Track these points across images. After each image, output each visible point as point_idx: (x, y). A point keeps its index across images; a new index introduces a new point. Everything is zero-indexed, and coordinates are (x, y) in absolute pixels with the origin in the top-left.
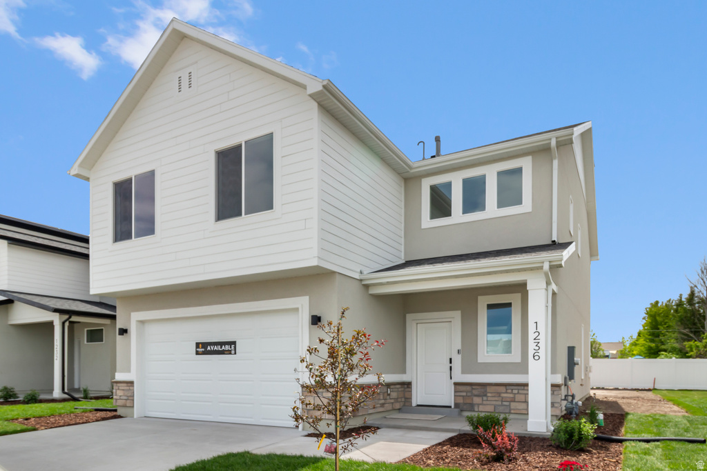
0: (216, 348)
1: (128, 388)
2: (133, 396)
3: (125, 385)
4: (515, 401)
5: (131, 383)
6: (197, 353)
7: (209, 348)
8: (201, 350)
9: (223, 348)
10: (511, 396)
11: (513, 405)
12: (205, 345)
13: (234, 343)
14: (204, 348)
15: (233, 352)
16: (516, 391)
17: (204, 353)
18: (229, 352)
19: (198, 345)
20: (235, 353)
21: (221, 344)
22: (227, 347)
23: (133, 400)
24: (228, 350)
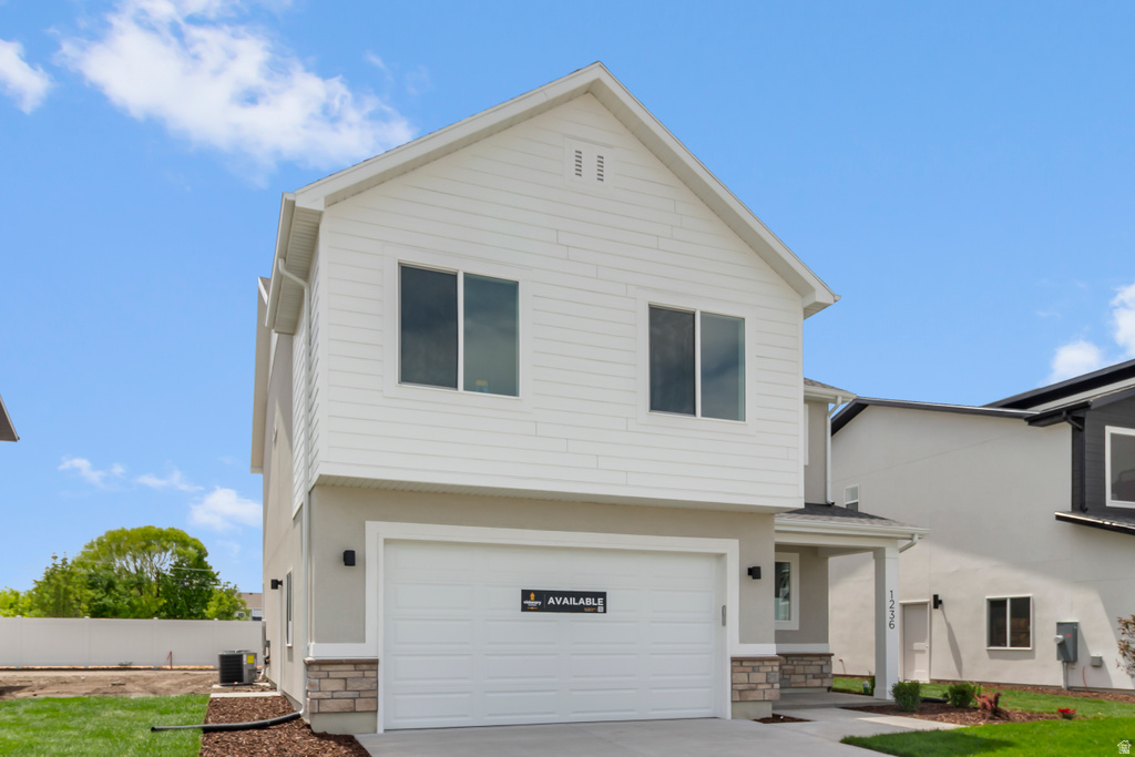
0: (566, 601)
1: (359, 674)
2: (377, 689)
3: (352, 667)
4: (794, 674)
5: (374, 663)
6: (525, 608)
7: (551, 601)
8: (532, 603)
9: (581, 601)
10: (791, 667)
11: (794, 678)
12: (542, 595)
13: (603, 595)
14: (539, 601)
15: (601, 609)
16: (795, 663)
17: (539, 609)
18: (594, 609)
19: (526, 594)
20: (605, 612)
21: (578, 595)
22: (589, 601)
23: (376, 698)
24: (591, 606)
